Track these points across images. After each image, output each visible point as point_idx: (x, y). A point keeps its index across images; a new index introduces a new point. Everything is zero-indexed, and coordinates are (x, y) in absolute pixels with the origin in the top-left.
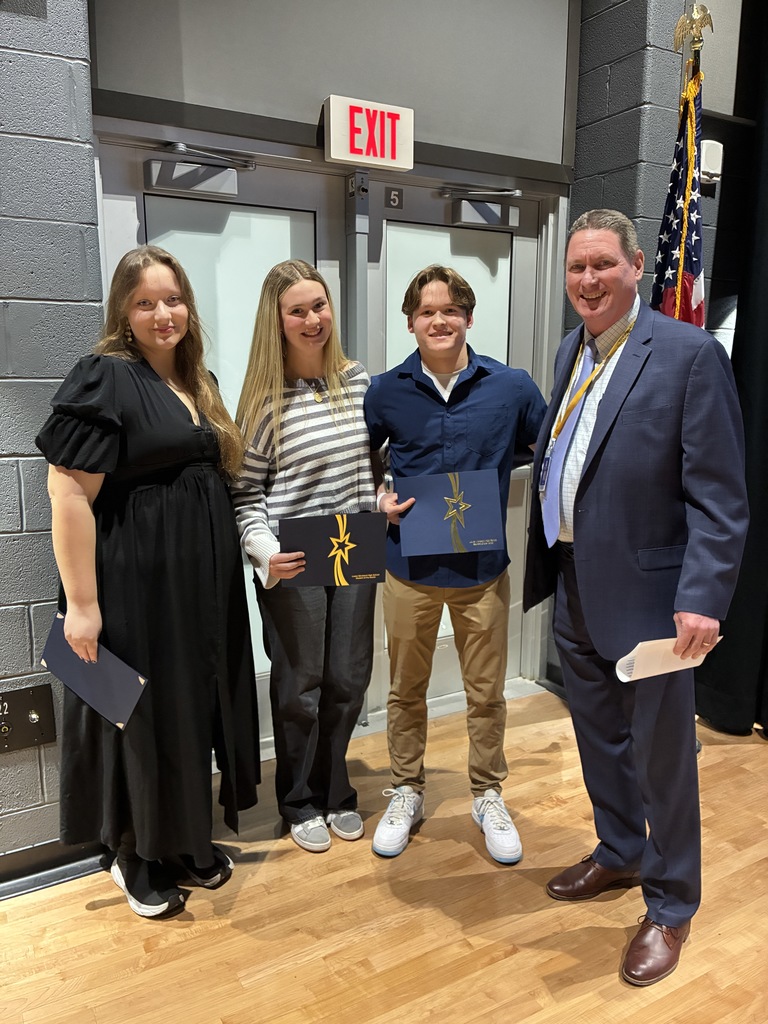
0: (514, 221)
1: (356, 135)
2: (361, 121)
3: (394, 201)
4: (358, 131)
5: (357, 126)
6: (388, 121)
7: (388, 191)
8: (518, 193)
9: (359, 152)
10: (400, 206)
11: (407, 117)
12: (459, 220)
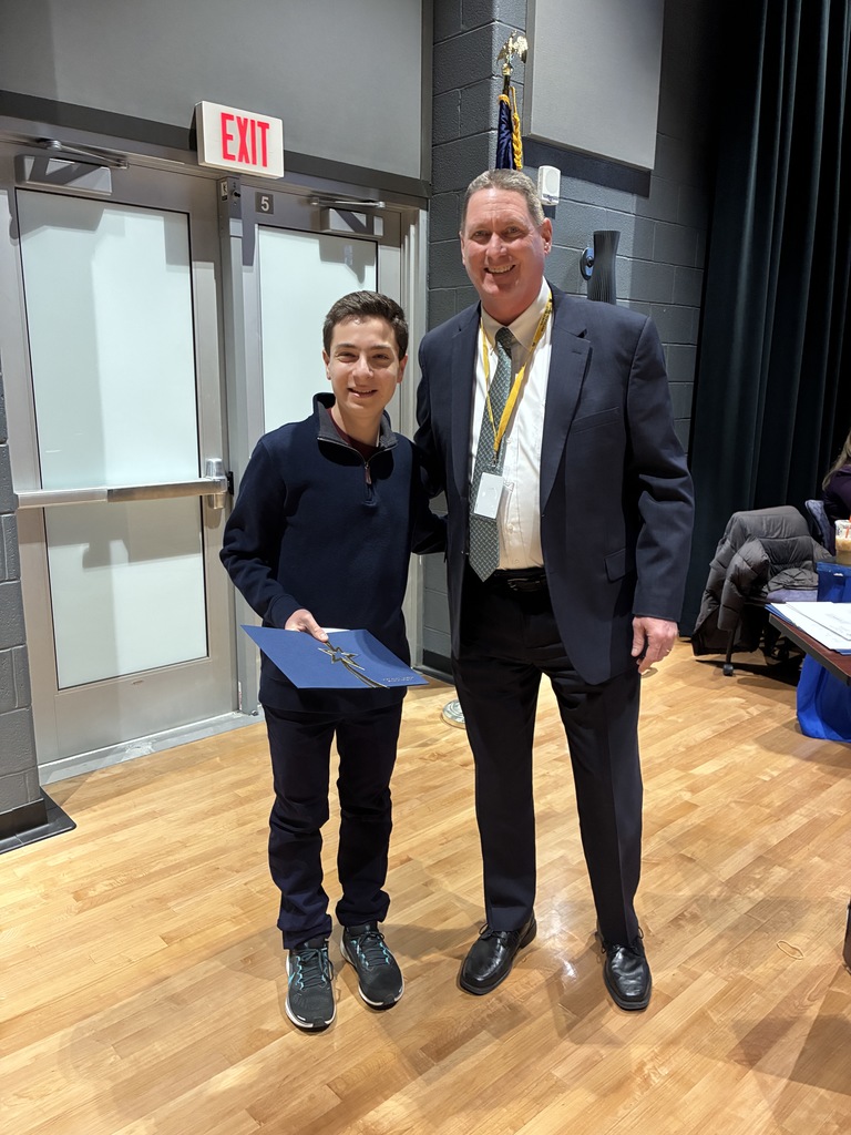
0: (378, 231)
1: (229, 142)
2: (233, 128)
3: (265, 206)
4: (231, 137)
5: (228, 132)
6: (258, 130)
7: (259, 196)
8: (381, 204)
9: (232, 158)
10: (271, 211)
11: (276, 126)
12: (328, 228)
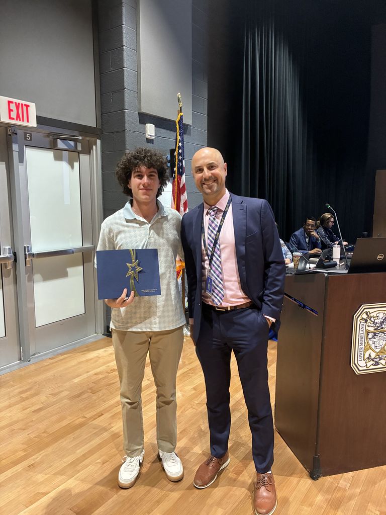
0: (79, 148)
1: (11, 112)
2: (13, 107)
3: (28, 138)
4: (12, 110)
6: (25, 108)
7: (25, 134)
8: (80, 138)
9: (13, 119)
10: (31, 140)
11: (33, 107)
12: (57, 147)
